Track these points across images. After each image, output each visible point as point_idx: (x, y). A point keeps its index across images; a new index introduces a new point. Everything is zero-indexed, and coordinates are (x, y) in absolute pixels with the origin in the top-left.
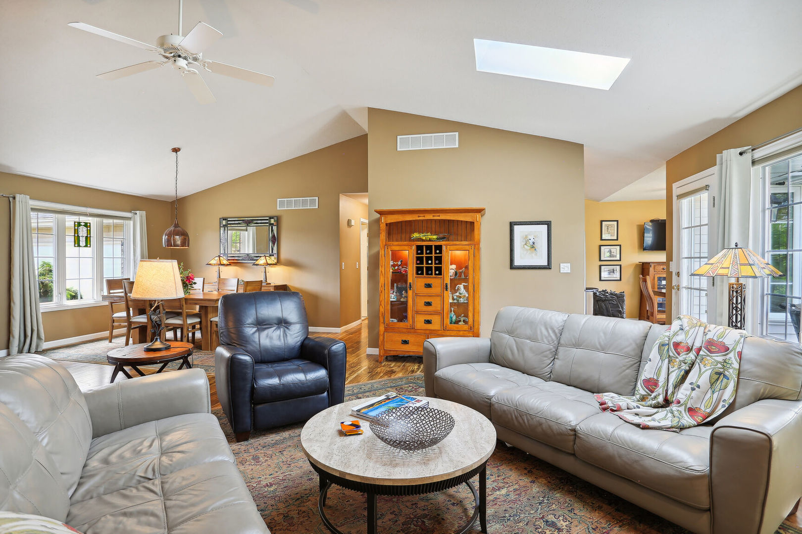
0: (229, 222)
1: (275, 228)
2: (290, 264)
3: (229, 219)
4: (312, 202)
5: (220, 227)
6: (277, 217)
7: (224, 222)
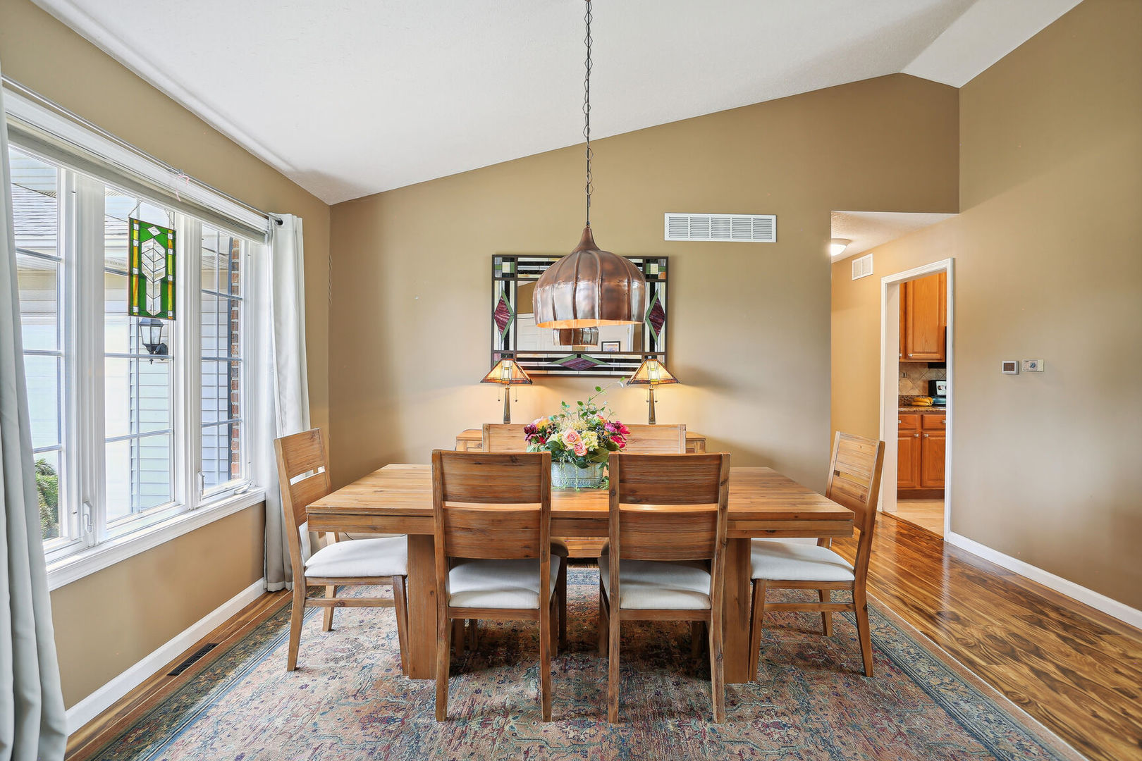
0: (521, 268)
1: (660, 287)
2: (700, 379)
3: (520, 260)
4: (762, 227)
5: (494, 279)
6: (667, 258)
7: (507, 267)
